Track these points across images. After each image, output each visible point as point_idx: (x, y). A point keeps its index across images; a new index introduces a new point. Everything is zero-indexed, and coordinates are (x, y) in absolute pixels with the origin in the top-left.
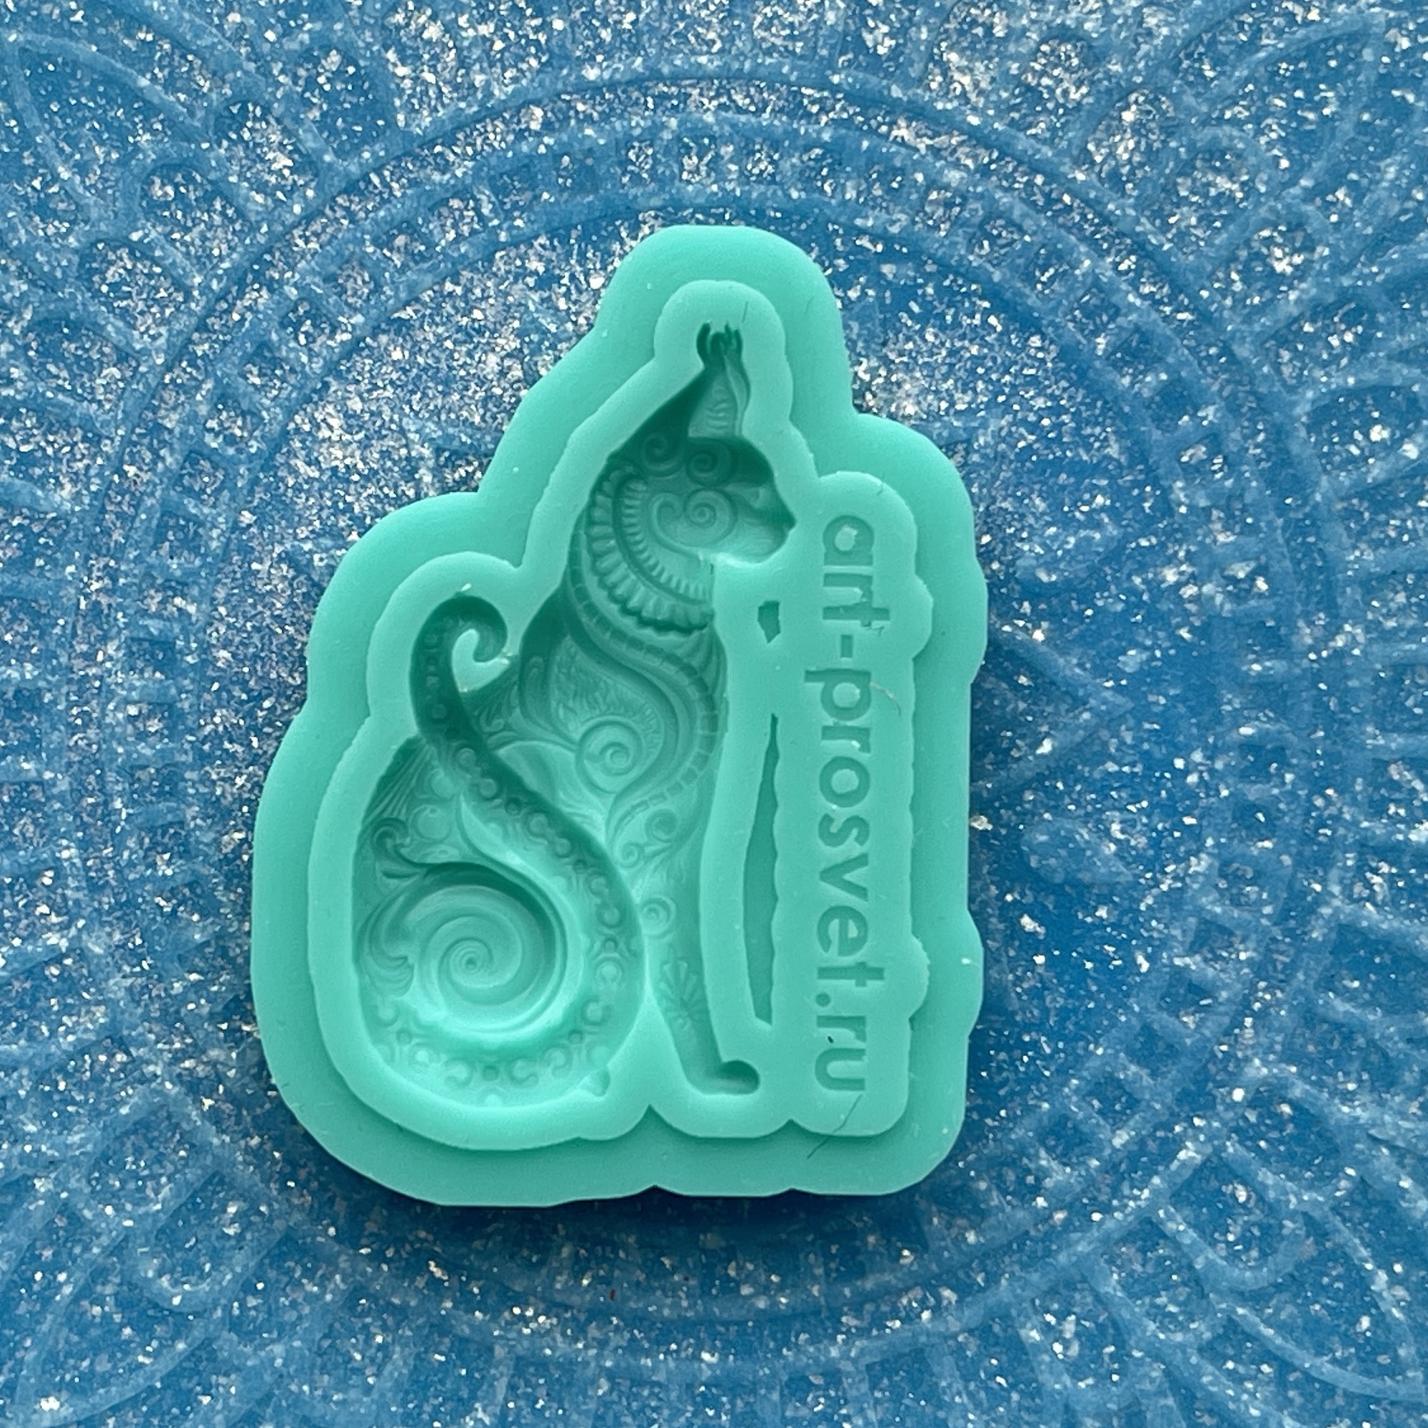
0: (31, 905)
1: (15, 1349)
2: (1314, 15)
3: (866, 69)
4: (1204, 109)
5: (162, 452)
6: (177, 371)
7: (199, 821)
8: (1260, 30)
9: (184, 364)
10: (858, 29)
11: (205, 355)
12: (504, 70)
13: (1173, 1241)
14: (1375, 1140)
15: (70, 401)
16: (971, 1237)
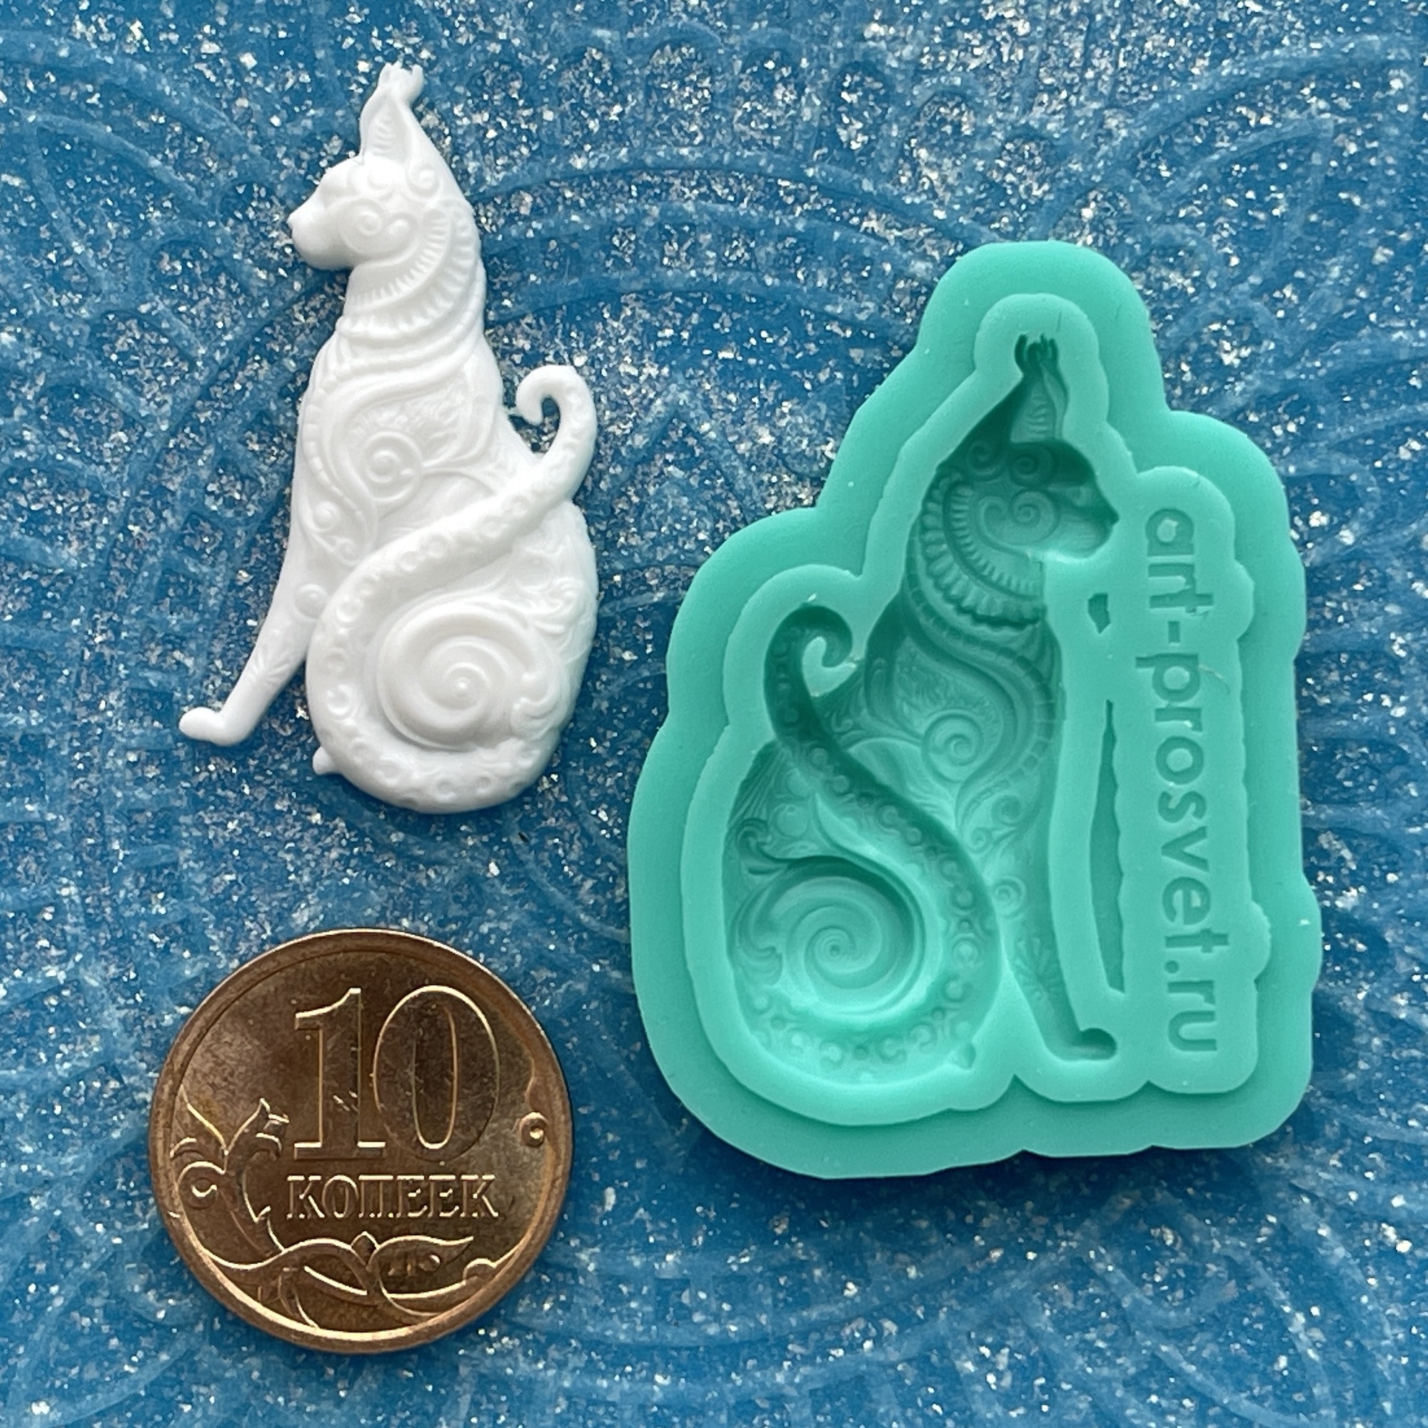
0: (33, 938)
1: (8, 1356)
2: (1266, 120)
3: (838, 163)
4: (1159, 207)
5: (166, 513)
6: (180, 436)
7: (191, 864)
8: (1215, 133)
9: (187, 430)
10: (832, 125)
11: (207, 423)
12: (496, 158)
13: (1102, 1280)
14: (1298, 1191)
15: (78, 463)
16: (912, 1272)
